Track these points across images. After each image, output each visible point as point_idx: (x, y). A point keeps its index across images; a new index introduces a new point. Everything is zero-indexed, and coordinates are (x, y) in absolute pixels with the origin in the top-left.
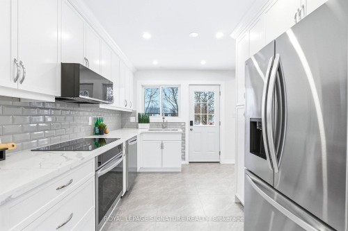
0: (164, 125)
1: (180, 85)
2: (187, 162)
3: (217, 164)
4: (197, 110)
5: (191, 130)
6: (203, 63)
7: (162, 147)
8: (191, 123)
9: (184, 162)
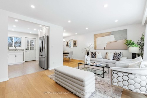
0: (15, 50)
1: (22, 37)
2: (25, 61)
3: (35, 61)
4: (28, 45)
5: (26, 51)
6: (31, 33)
7: (16, 56)
8: (26, 49)
9: (24, 62)
